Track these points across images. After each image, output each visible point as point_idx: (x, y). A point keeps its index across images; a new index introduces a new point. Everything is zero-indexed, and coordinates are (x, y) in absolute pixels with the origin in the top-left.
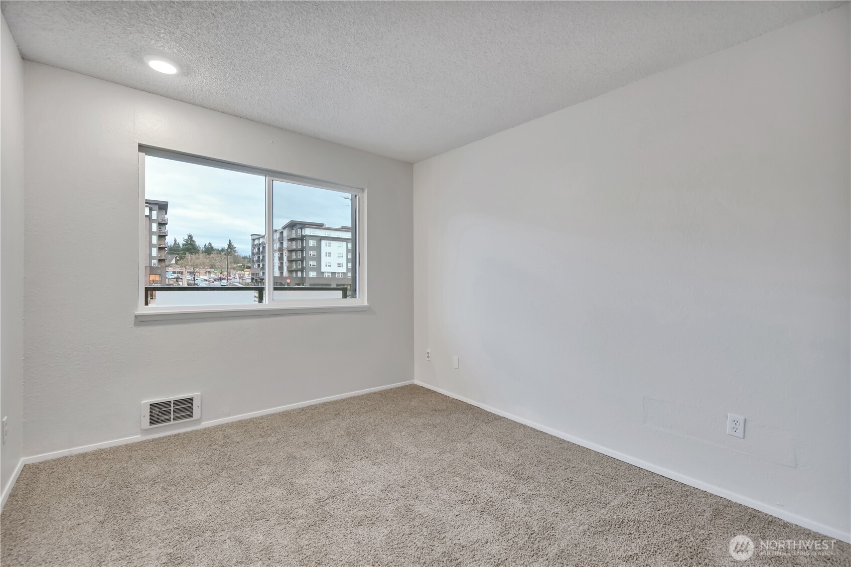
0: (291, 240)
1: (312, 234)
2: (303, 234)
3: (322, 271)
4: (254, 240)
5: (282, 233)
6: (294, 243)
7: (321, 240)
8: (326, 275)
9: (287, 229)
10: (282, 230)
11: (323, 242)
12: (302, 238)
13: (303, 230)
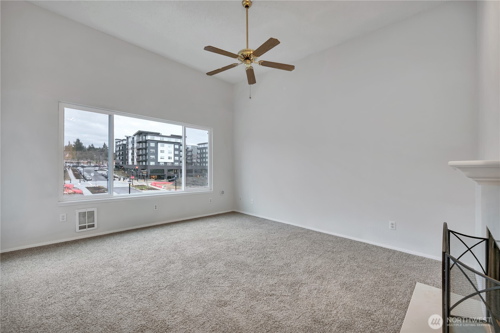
0: (139, 142)
1: (152, 139)
2: (147, 139)
3: (158, 161)
4: (117, 142)
5: (133, 138)
6: (141, 144)
7: (158, 143)
8: (161, 164)
9: (136, 136)
10: (134, 137)
11: (159, 144)
12: (146, 142)
13: (146, 136)
